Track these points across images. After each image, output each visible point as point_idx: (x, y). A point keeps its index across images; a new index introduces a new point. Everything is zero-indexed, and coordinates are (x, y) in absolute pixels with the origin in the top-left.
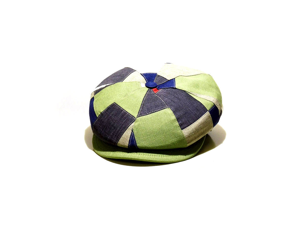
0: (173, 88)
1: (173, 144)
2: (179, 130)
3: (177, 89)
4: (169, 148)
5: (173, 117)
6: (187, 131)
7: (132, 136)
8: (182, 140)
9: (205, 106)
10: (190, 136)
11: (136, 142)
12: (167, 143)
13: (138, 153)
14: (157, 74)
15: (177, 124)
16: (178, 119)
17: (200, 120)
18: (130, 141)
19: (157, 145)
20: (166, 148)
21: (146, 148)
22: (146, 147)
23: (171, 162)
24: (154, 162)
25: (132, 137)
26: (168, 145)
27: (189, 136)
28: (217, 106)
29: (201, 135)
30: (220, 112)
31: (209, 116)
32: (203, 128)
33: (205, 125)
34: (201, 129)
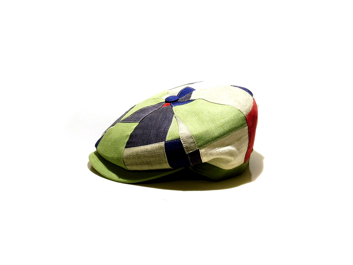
2: (123, 147)
3: (172, 109)
6: (127, 152)
8: (120, 159)
9: (168, 135)
15: (127, 140)
27: (127, 158)
28: (182, 141)
29: (146, 164)
30: (191, 152)
31: (161, 148)
32: (149, 157)
33: (152, 154)
34: (145, 156)
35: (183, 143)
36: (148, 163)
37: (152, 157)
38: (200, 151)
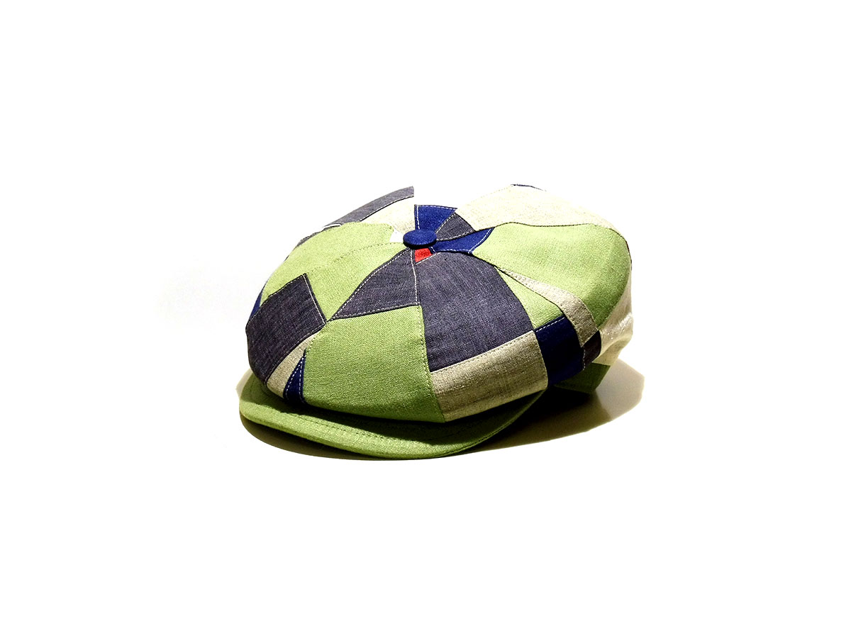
0: (465, 253)
1: (398, 406)
2: (422, 371)
3: (476, 257)
4: (386, 415)
5: (419, 333)
6: (444, 378)
7: (300, 368)
8: (427, 399)
9: (529, 315)
10: (451, 391)
11: (302, 384)
12: (383, 401)
13: (303, 416)
14: (456, 211)
15: (423, 351)
16: (429, 340)
17: (497, 351)
18: (289, 380)
19: (353, 403)
20: (377, 415)
21: (325, 407)
22: (324, 403)
23: (385, 456)
24: (335, 446)
25: (299, 371)
26: (382, 408)
27: (449, 393)
28: (570, 319)
29: (498, 394)
30: (589, 340)
31: (532, 346)
32: (505, 376)
33: (511, 367)
34: (496, 376)
35: (573, 323)
36: (501, 392)
37: (513, 373)
38: (601, 333)
